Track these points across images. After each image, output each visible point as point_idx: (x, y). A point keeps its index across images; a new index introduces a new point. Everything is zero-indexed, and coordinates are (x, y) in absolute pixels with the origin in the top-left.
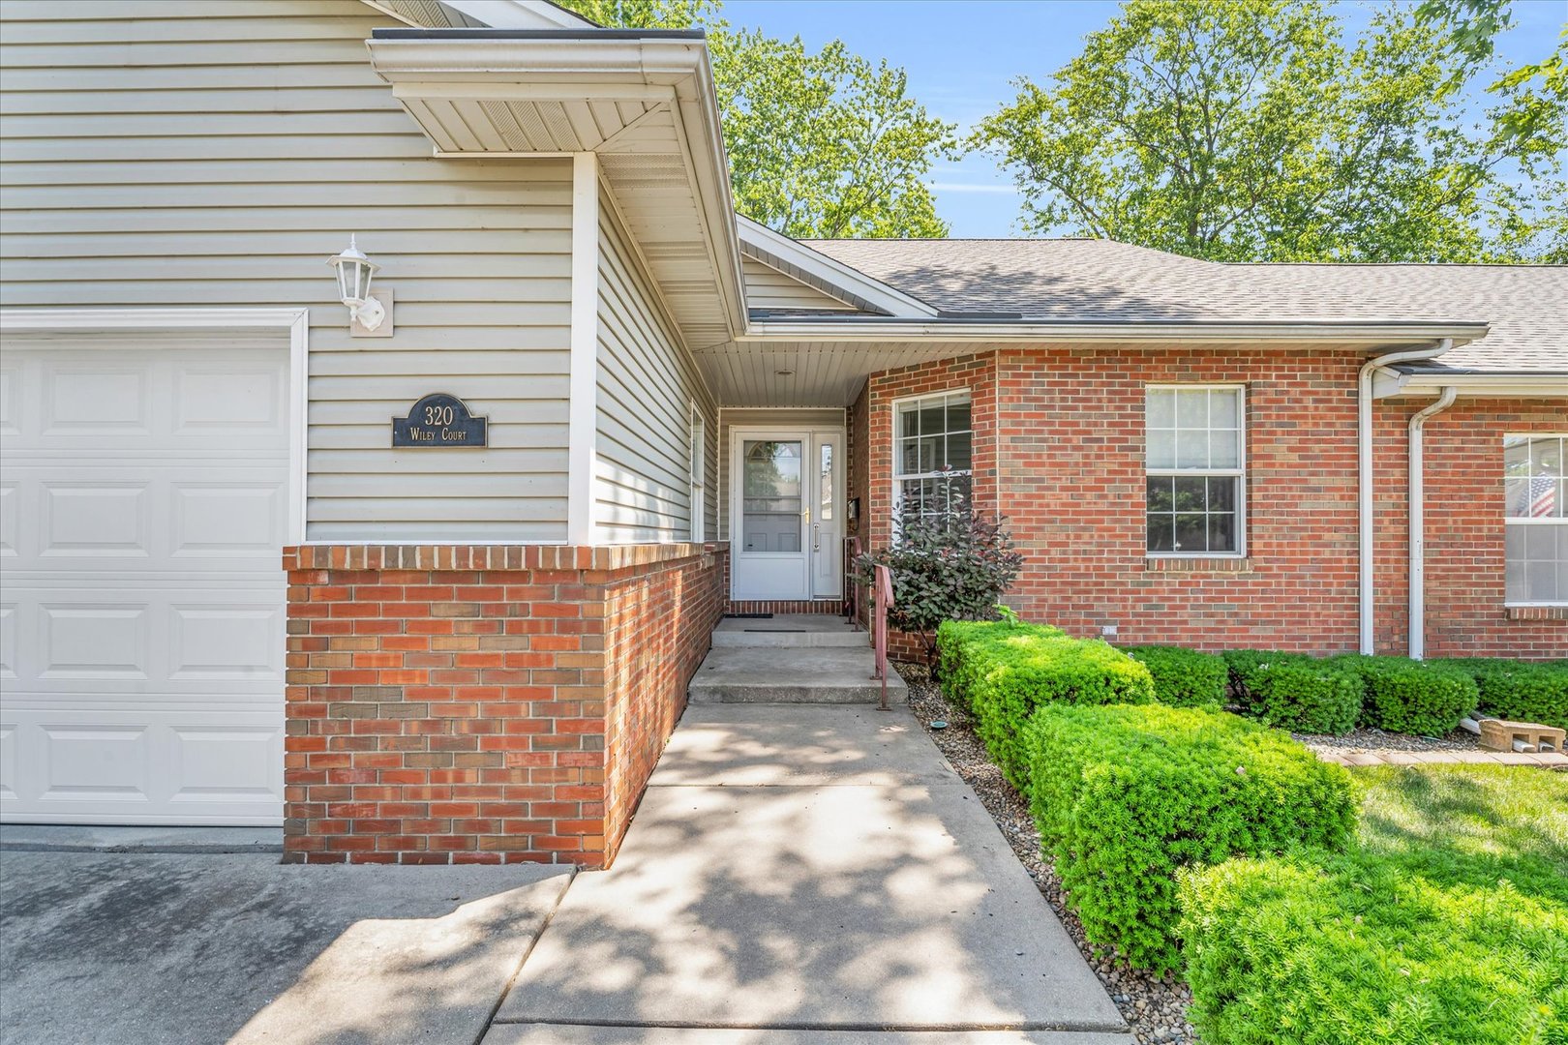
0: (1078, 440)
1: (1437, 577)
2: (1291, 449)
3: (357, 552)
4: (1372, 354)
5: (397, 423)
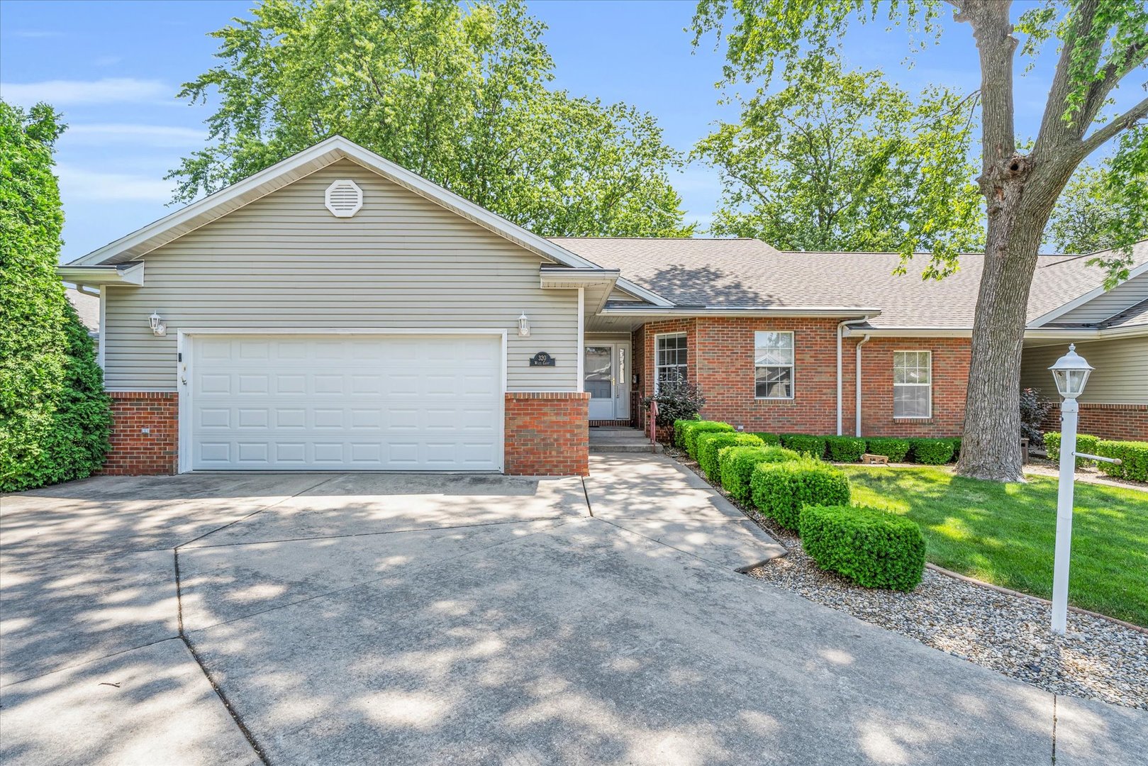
0: (728, 353)
1: (867, 407)
2: (811, 357)
3: (524, 394)
4: (842, 320)
5: (531, 360)
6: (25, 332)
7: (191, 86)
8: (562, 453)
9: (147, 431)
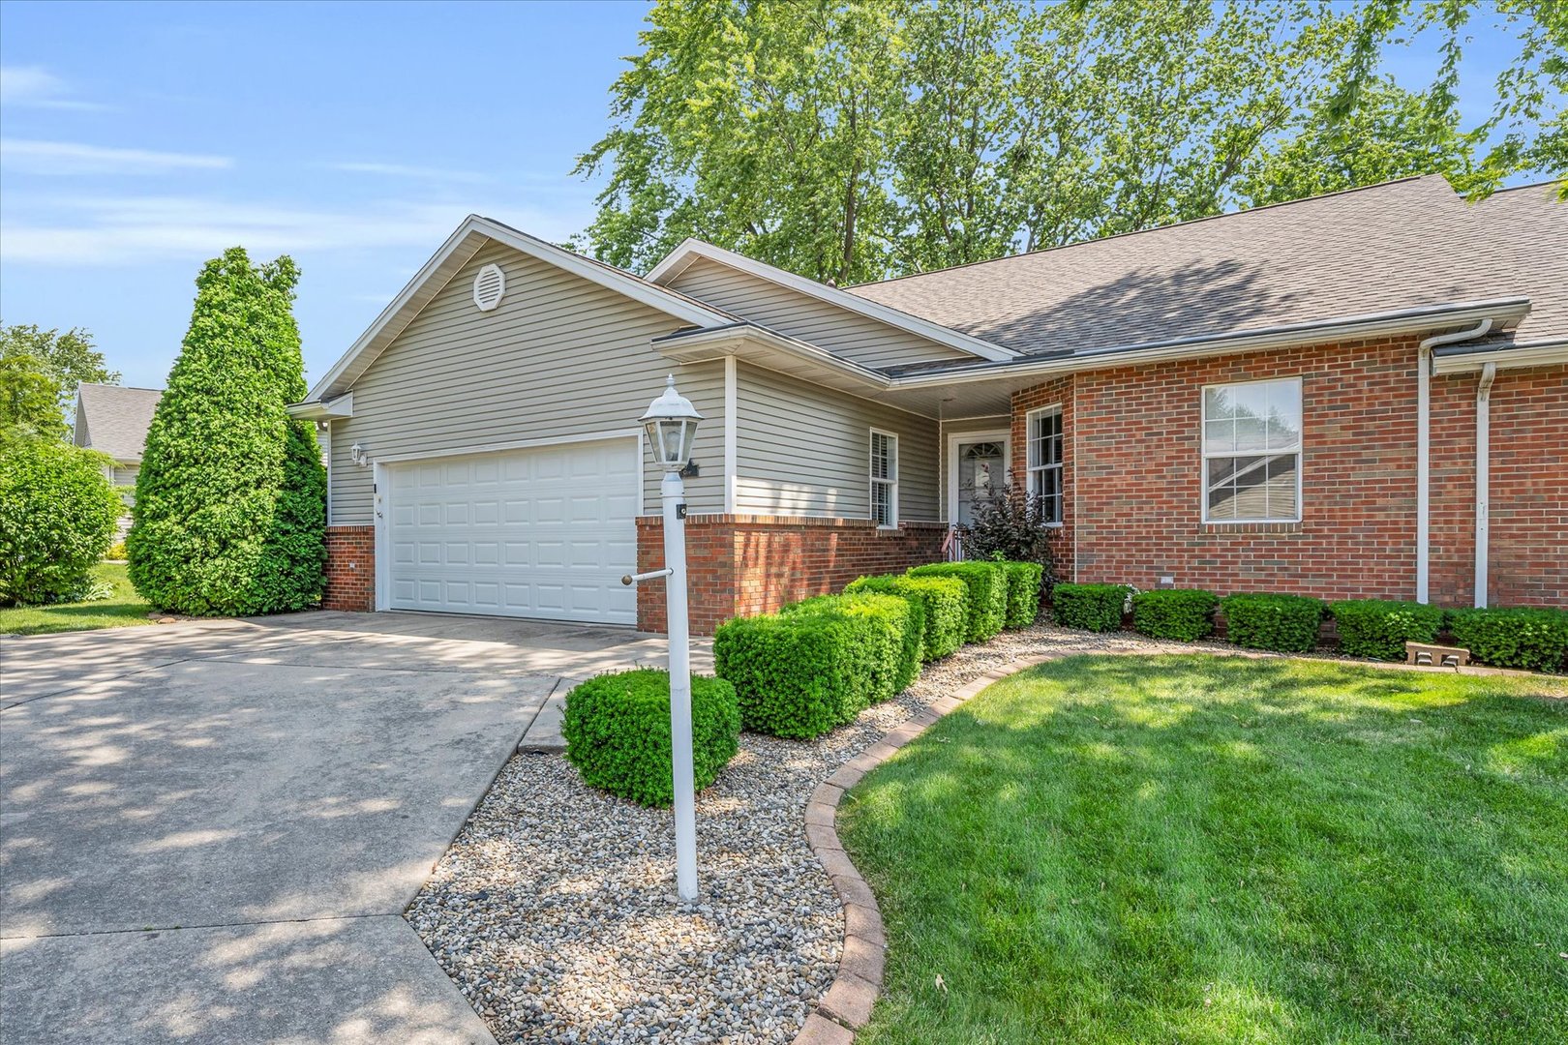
0: (1141, 435)
2: (1343, 428)
3: (656, 518)
6: (243, 469)
7: (587, 159)
8: (702, 603)
9: (352, 565)
